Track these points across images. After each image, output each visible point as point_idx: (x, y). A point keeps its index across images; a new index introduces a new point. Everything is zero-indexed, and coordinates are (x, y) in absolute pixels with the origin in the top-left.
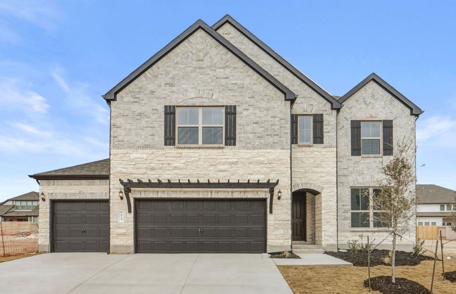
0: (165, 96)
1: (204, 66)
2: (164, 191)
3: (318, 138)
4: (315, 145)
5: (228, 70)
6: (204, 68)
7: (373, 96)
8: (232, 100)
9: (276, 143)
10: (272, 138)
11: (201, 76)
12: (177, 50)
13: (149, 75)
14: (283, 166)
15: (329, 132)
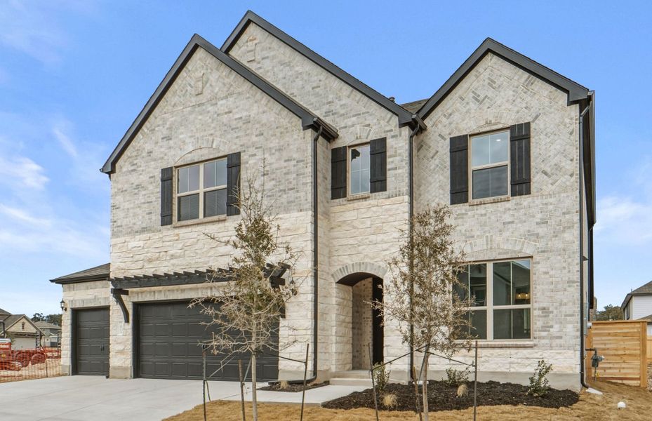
0: (162, 156)
1: (203, 102)
2: (160, 291)
3: (378, 183)
4: (373, 194)
5: (231, 99)
6: (203, 104)
7: (492, 83)
8: (235, 144)
9: (292, 202)
10: (285, 196)
11: (200, 117)
12: (175, 86)
13: (146, 131)
14: (301, 239)
15: (396, 168)
